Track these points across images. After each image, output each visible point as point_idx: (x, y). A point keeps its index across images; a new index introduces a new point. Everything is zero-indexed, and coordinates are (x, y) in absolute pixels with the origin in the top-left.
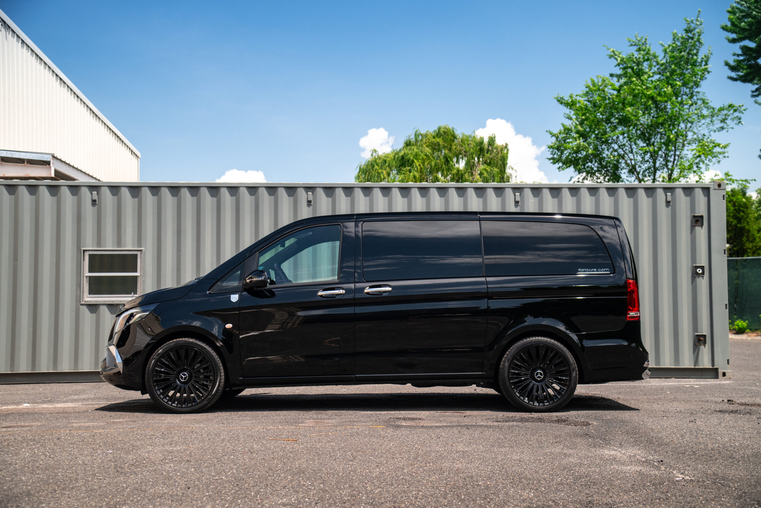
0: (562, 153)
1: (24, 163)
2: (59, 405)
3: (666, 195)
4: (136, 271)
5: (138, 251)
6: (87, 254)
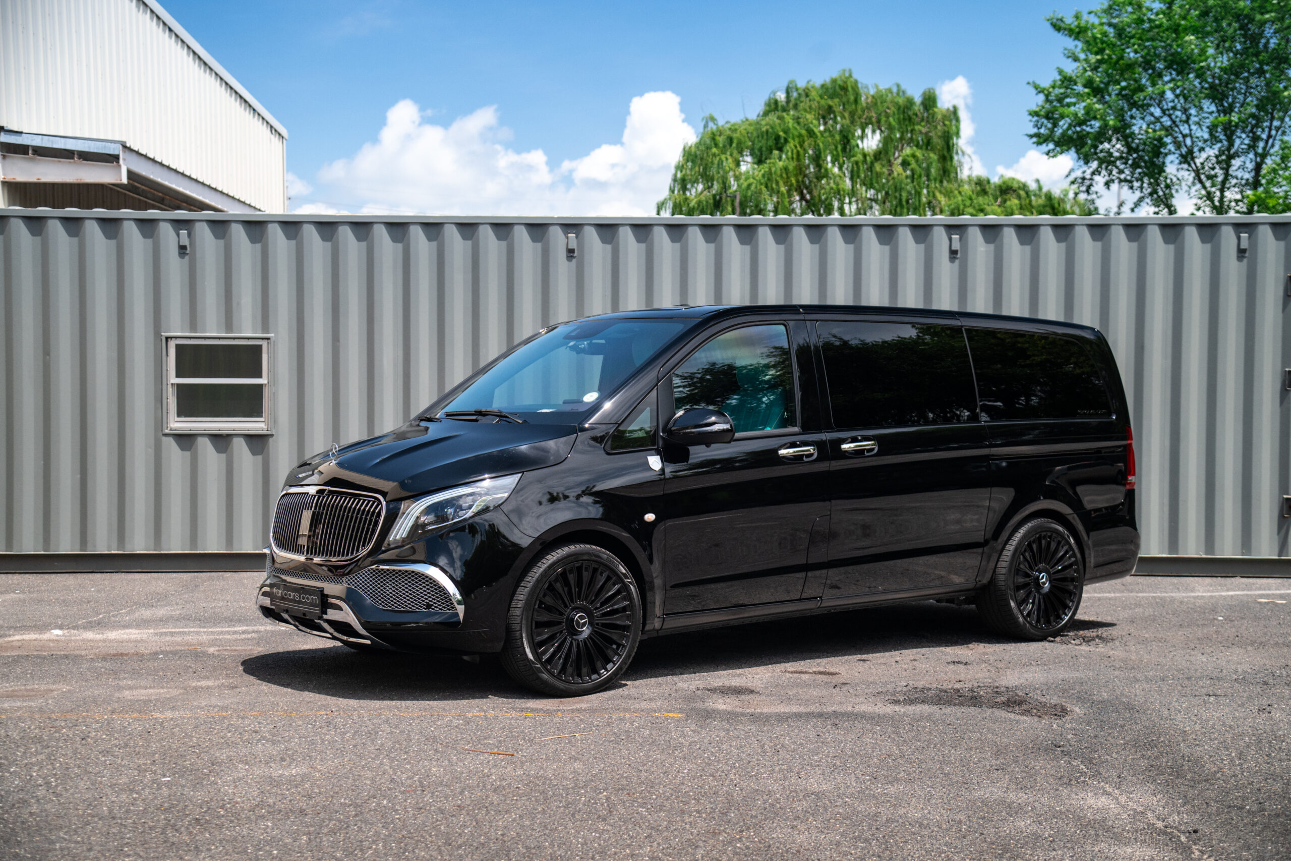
0: (1055, 125)
1: (73, 158)
2: (113, 635)
3: (1239, 238)
4: (260, 376)
5: (263, 339)
6: (172, 345)
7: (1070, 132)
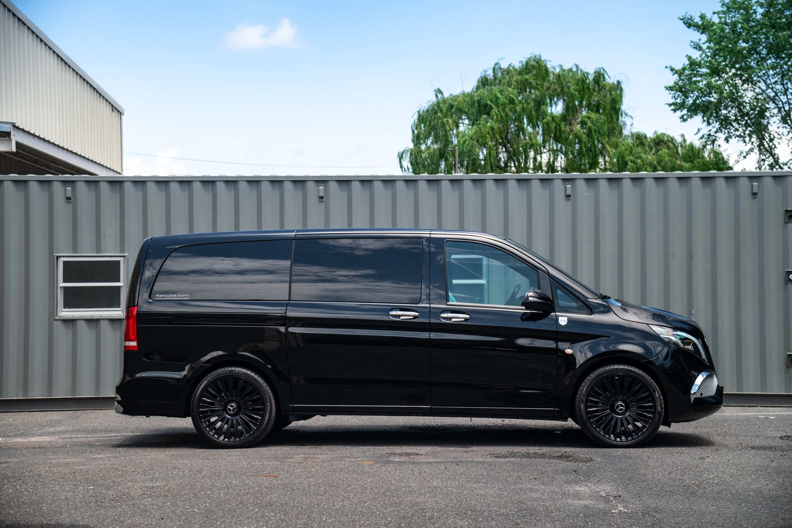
4: (119, 281)
5: (121, 257)
6: (61, 261)
7: (698, 102)
